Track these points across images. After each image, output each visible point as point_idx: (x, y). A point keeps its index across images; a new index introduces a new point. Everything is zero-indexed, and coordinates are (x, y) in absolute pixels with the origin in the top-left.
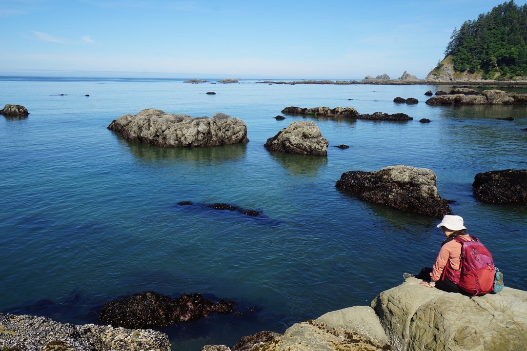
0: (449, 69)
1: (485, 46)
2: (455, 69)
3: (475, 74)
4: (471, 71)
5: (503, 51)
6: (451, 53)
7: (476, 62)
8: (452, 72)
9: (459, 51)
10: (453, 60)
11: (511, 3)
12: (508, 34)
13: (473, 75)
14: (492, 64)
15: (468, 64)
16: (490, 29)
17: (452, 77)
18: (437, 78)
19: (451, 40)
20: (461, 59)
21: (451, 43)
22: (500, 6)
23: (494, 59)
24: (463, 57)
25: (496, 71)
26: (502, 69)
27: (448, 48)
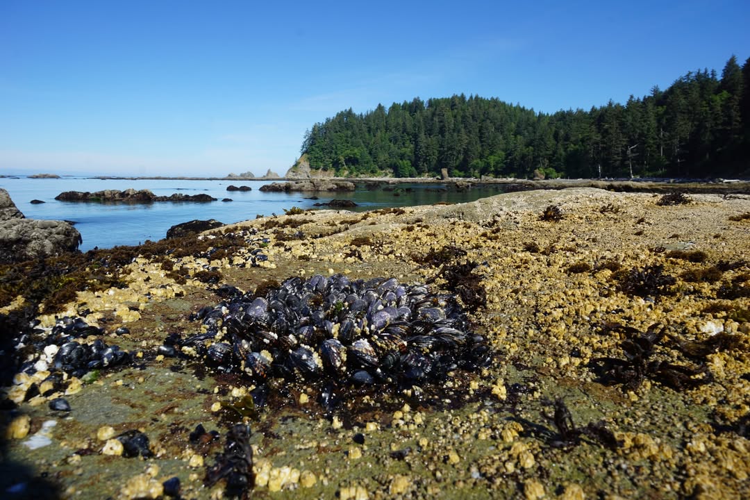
0: (305, 166)
1: (334, 147)
2: (311, 167)
3: (328, 172)
4: (325, 170)
5: (348, 151)
6: (306, 152)
7: (328, 161)
8: (309, 170)
9: (313, 150)
10: (308, 158)
11: (350, 110)
12: (351, 137)
13: (327, 173)
14: (341, 163)
15: (321, 162)
16: (337, 132)
17: (309, 174)
18: (296, 175)
19: (305, 140)
20: (315, 157)
21: (305, 142)
22: (342, 112)
23: (343, 160)
24: (316, 156)
25: (345, 169)
26: (349, 168)
27: (303, 147)
